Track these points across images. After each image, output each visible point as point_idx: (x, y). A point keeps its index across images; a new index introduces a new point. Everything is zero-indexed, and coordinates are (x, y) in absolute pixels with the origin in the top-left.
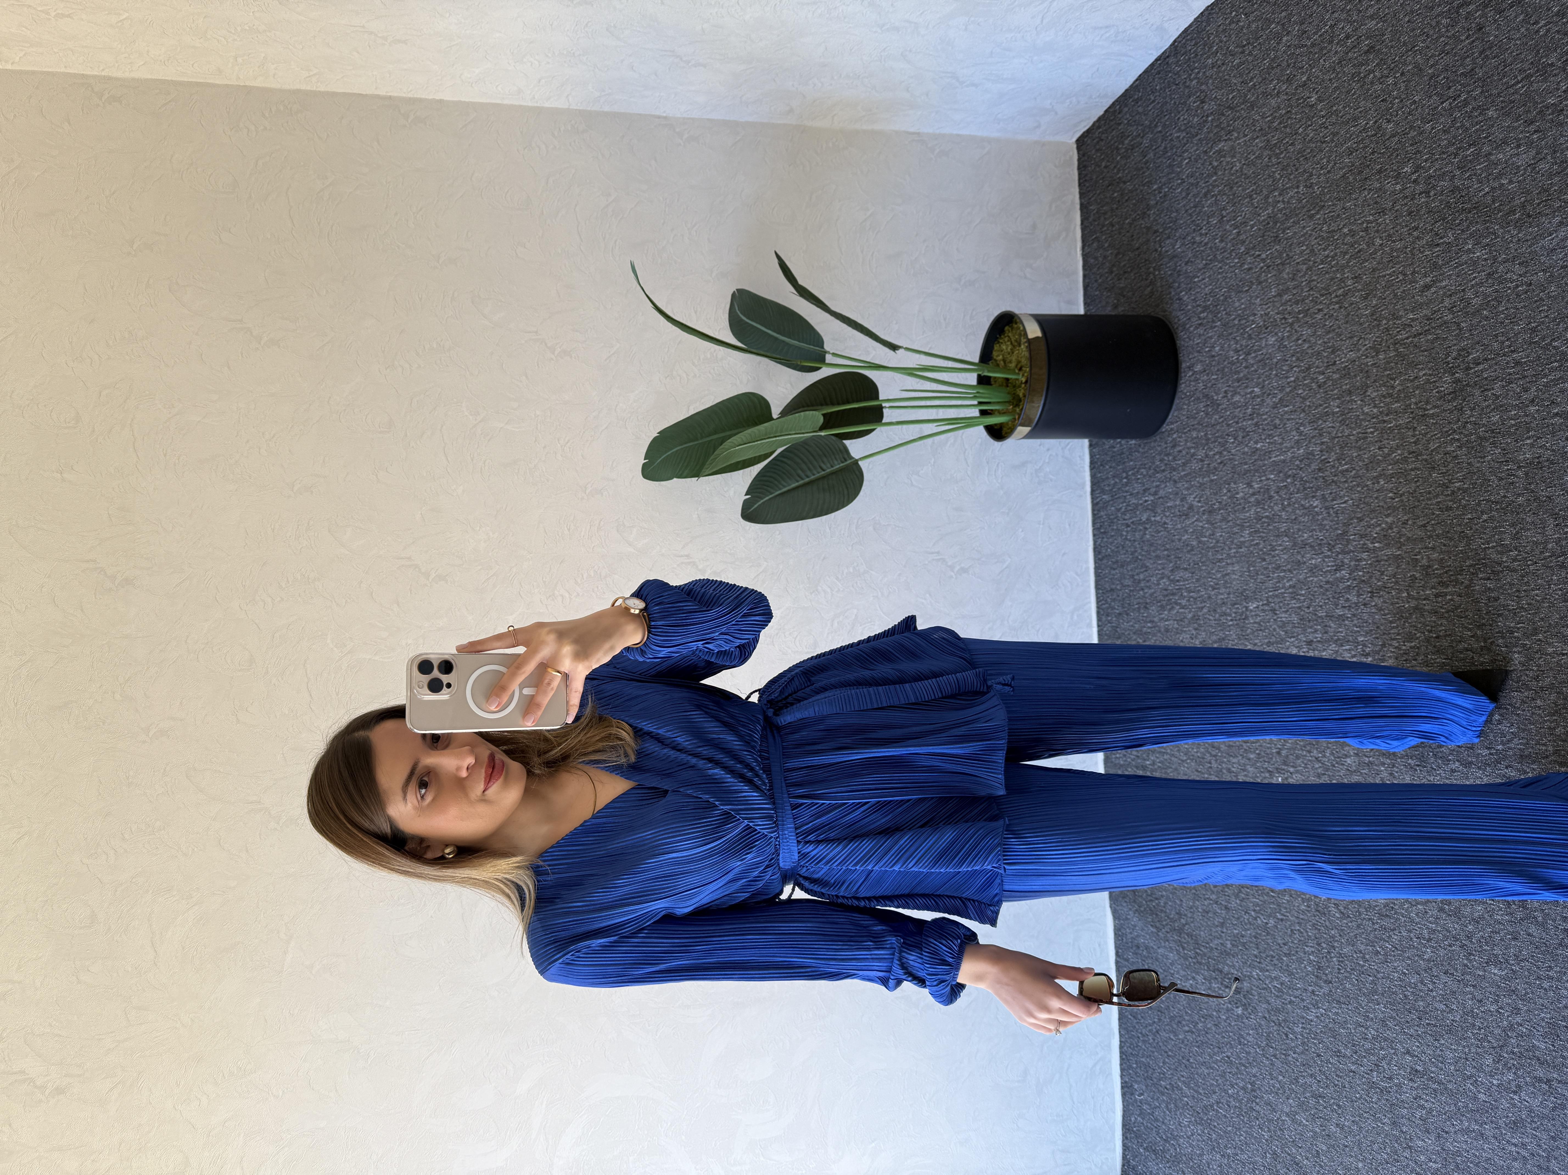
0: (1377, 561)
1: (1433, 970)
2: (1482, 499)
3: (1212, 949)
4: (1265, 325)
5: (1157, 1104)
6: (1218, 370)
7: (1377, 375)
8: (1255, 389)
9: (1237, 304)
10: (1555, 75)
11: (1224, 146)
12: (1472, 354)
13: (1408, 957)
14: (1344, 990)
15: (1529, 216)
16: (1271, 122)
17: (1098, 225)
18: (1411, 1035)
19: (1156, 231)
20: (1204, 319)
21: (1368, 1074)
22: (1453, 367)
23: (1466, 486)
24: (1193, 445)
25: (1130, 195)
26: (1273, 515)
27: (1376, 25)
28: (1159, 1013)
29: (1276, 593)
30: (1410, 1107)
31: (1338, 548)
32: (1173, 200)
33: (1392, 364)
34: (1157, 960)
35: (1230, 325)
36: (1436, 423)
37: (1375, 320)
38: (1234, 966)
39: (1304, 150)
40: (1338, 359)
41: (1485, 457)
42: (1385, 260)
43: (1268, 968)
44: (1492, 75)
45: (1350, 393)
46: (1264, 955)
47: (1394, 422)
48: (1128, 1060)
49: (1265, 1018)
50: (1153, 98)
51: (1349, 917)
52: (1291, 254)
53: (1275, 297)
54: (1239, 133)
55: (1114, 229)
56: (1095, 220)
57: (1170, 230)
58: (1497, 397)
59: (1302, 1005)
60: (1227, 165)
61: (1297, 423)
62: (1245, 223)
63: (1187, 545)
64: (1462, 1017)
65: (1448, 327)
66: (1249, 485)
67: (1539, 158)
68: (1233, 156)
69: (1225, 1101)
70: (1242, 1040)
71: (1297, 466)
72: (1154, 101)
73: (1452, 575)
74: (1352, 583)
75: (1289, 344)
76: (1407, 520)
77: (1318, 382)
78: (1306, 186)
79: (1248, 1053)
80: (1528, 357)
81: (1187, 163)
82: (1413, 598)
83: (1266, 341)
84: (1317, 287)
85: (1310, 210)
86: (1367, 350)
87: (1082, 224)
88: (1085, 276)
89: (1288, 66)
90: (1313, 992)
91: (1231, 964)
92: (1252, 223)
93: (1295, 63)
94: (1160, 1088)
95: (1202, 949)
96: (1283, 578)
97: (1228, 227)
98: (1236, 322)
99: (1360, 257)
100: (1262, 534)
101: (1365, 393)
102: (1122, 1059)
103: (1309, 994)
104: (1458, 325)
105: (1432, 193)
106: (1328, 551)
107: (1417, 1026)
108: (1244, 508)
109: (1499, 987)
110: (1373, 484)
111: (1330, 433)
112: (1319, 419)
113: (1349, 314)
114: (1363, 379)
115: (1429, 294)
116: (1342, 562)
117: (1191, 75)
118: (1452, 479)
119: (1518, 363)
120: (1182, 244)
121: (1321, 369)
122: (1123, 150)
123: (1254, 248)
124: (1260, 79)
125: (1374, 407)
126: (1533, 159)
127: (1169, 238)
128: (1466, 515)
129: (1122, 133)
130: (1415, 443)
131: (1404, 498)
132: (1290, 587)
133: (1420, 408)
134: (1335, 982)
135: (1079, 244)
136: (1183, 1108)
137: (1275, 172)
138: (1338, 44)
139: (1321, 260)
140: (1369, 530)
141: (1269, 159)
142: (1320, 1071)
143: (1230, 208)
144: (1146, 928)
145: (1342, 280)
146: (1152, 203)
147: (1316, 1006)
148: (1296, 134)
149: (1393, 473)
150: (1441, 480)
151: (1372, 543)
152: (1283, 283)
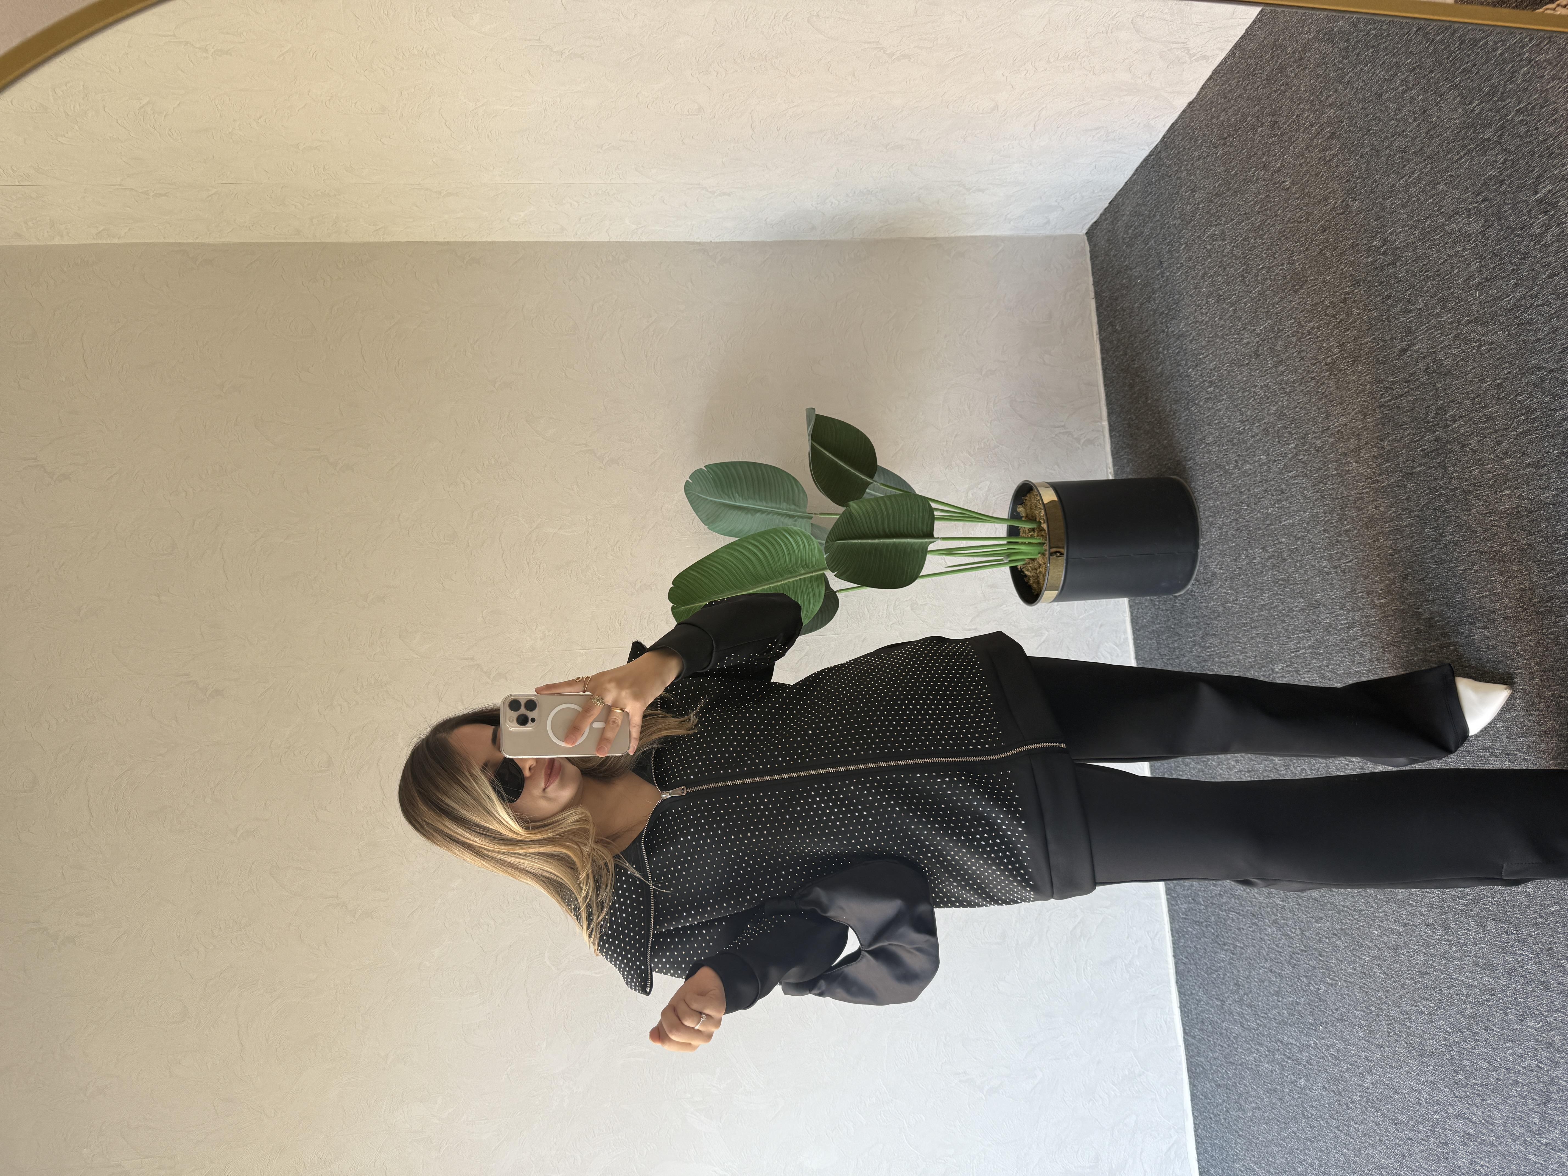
0: (1385, 617)
1: (1475, 1027)
2: (1471, 550)
3: (1271, 1020)
4: (1266, 396)
6: (1228, 441)
7: (1367, 438)
8: (1262, 457)
9: (1239, 377)
10: (1492, 149)
11: (1215, 231)
12: (1448, 411)
13: (1450, 1016)
14: (1395, 1053)
16: (1254, 206)
17: (1111, 310)
18: (1461, 1098)
19: (1163, 313)
20: (1211, 393)
21: (1424, 1140)
22: (1433, 425)
23: (1456, 538)
25: (1137, 280)
26: (1288, 577)
27: (1335, 113)
28: (1228, 1091)
29: (1298, 653)
31: (1348, 606)
32: (1175, 283)
33: (1380, 426)
34: (1221, 1034)
35: (1235, 398)
36: (1424, 480)
37: (1361, 385)
38: (1292, 1036)
39: (1284, 231)
40: (1331, 424)
41: (1470, 510)
42: (1364, 328)
44: (1438, 152)
45: (1345, 455)
47: (1386, 482)
49: (1324, 1087)
50: (1149, 190)
51: (1393, 977)
54: (1227, 218)
55: (1125, 313)
56: (1108, 307)
57: (1174, 311)
58: (1475, 452)
59: (1357, 1071)
60: (1219, 248)
61: (1301, 488)
63: (1214, 612)
64: (1505, 1075)
65: (1425, 388)
67: (1487, 225)
68: (1224, 240)
71: (1305, 528)
72: (1151, 193)
73: (1453, 626)
74: (1365, 640)
77: (1316, 447)
78: (1289, 263)
79: (1312, 1127)
81: (1185, 248)
85: (1294, 286)
86: (1356, 413)
87: (1097, 310)
88: (1103, 359)
89: (1264, 154)
90: (1366, 1058)
92: (1245, 300)
93: (1268, 151)
95: (1262, 1019)
96: (1302, 639)
97: (1225, 305)
98: (1240, 394)
99: (1342, 327)
100: (1280, 597)
101: (1358, 454)
102: (1197, 1142)
103: (1363, 1060)
104: (1434, 385)
105: (1398, 264)
106: (1340, 609)
107: (1466, 1086)
108: (1262, 572)
109: (1537, 1040)
110: (1374, 541)
111: (1331, 495)
112: (1319, 482)
114: (1356, 442)
115: (1405, 357)
116: (1353, 619)
117: (1181, 167)
118: (1443, 532)
119: (1489, 418)
120: (1186, 324)
121: (1317, 435)
122: (1128, 240)
123: (1249, 324)
124: (1241, 168)
125: (1368, 468)
126: (1483, 226)
127: (1173, 318)
128: (1460, 567)
130: (1407, 499)
131: (1402, 554)
132: (1310, 647)
133: (1408, 467)
134: (1387, 1046)
137: (1262, 252)
138: (1304, 131)
139: (1308, 331)
140: (1374, 587)
141: (1255, 240)
142: (1380, 1140)
143: (1225, 287)
144: (1211, 1002)
145: (1329, 349)
146: (1156, 287)
147: (1370, 1072)
148: (1276, 215)
149: (1390, 531)
150: (1433, 535)
151: (1379, 599)
152: (1278, 355)
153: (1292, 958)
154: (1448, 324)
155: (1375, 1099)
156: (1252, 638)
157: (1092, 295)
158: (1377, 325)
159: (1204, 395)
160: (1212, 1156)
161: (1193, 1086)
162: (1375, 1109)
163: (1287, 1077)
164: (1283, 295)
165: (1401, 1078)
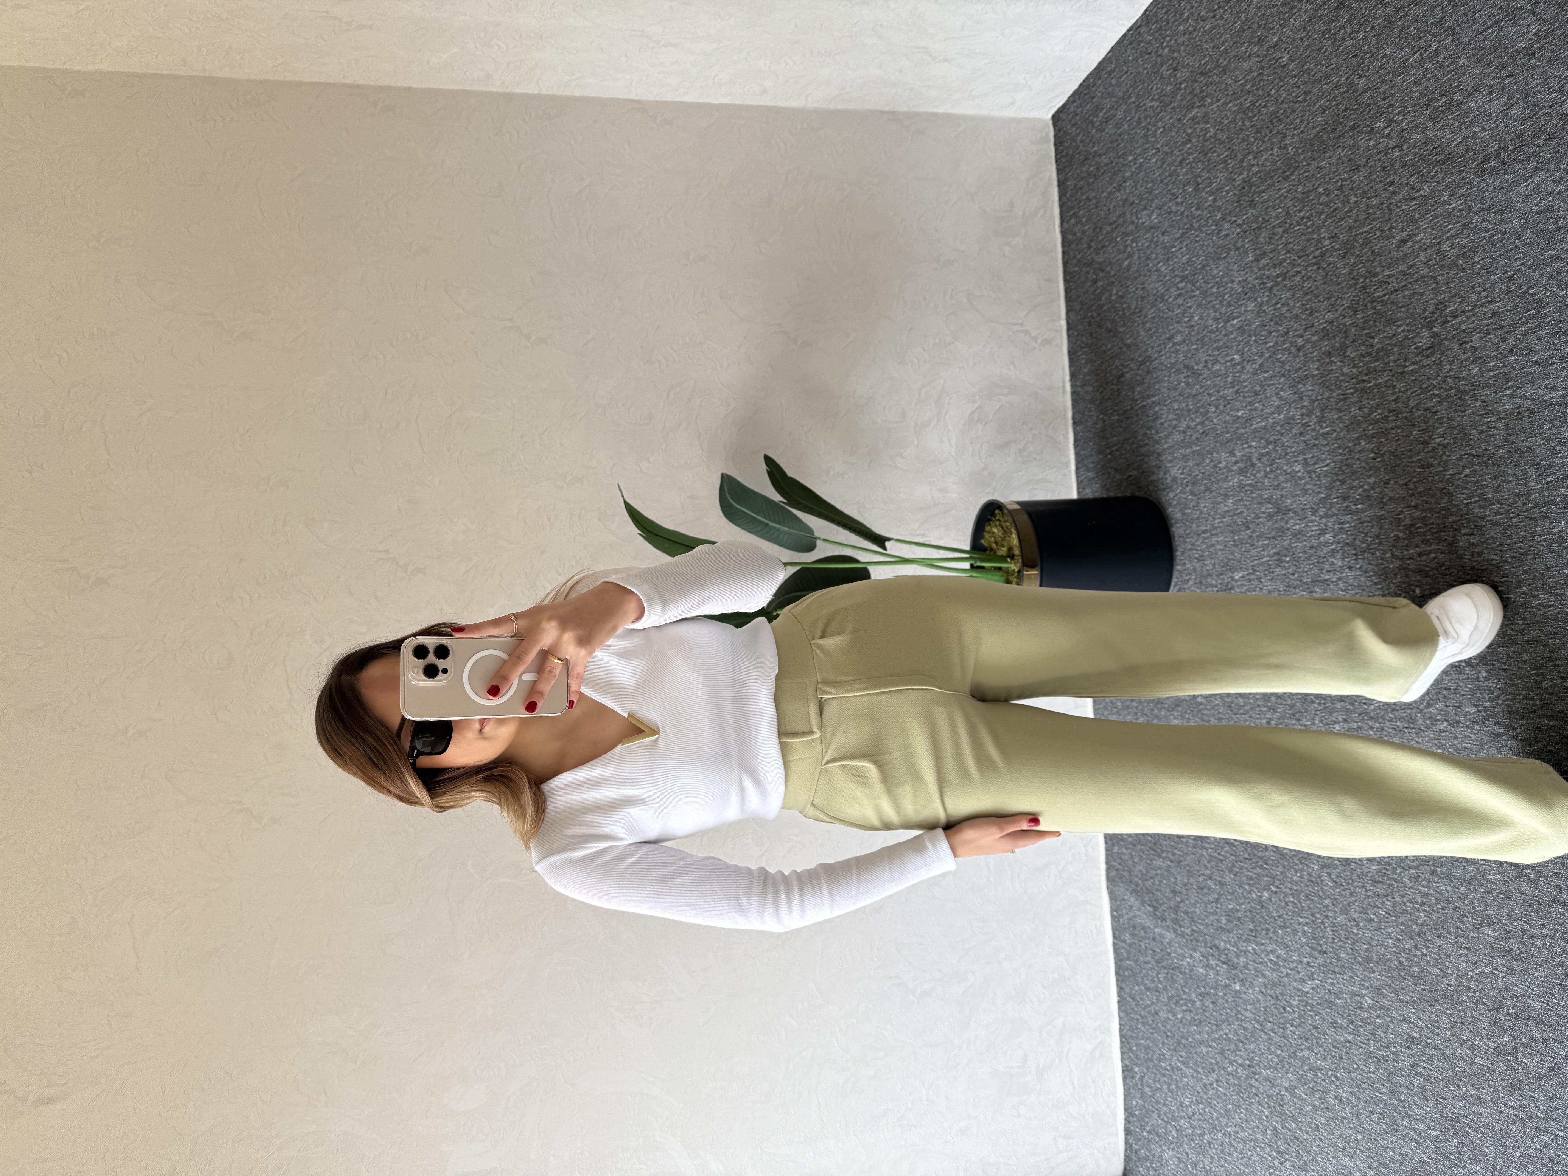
0: (1361, 523)
2: (1463, 453)
3: (1207, 925)
4: (1244, 291)
5: (1159, 1086)
6: (1198, 340)
7: (1355, 335)
8: (1235, 357)
9: (1215, 272)
10: (1524, 18)
11: (1197, 113)
12: (1450, 307)
13: (1402, 924)
14: (1339, 959)
15: (1504, 163)
16: (1243, 85)
17: (1076, 200)
18: (1407, 1002)
19: (1133, 203)
20: (1183, 289)
22: (1430, 321)
23: (1446, 441)
24: (1175, 417)
25: (1106, 168)
26: (1256, 482)
28: (1157, 994)
29: (1261, 561)
30: (1408, 1076)
31: (1321, 512)
32: (1148, 171)
33: (1371, 323)
34: (1154, 939)
35: (1209, 293)
36: (1416, 380)
37: (1353, 278)
38: (1229, 942)
39: (1277, 112)
40: (1316, 320)
41: (1465, 411)
42: (1361, 217)
43: (1263, 942)
44: (1462, 22)
45: (1329, 354)
46: (1259, 929)
47: (1373, 382)
48: (1128, 1043)
49: (1262, 992)
50: (1125, 69)
51: (1342, 885)
52: (1267, 218)
53: (1252, 262)
54: (1212, 99)
55: (1091, 203)
56: (1072, 196)
57: (1146, 201)
58: (1476, 349)
59: (1297, 977)
60: (1201, 131)
61: (1277, 389)
62: (1220, 189)
65: (1424, 282)
66: (1232, 453)
67: (1511, 103)
68: (1207, 122)
69: (1224, 1079)
70: (1240, 1016)
71: (1278, 431)
72: (1127, 72)
73: (1435, 533)
74: (1337, 547)
75: (1268, 308)
76: (1389, 480)
77: (1296, 346)
78: (1280, 148)
79: (1246, 1029)
80: (1505, 307)
81: (1161, 132)
82: (1397, 558)
83: (1246, 307)
84: (1293, 250)
85: (1285, 172)
86: (1344, 309)
87: (1060, 200)
88: (1064, 253)
89: (1259, 27)
90: (1308, 963)
91: (1226, 939)
92: (1227, 188)
93: (1265, 24)
94: (1161, 1070)
95: (1198, 925)
97: (1203, 194)
98: (1214, 290)
99: (1336, 216)
100: (1246, 503)
101: (1344, 353)
102: (1122, 1042)
103: (1304, 966)
104: (1435, 278)
105: (1405, 147)
106: (1312, 515)
107: (1412, 992)
108: (1227, 477)
109: (1493, 948)
110: (1355, 445)
111: (1309, 396)
112: (1299, 382)
113: (1327, 274)
114: (1342, 340)
115: (1405, 248)
116: (1326, 525)
117: (1162, 43)
119: (1495, 313)
120: (1159, 215)
121: (1299, 332)
122: (1098, 124)
123: (1230, 213)
124: (1231, 43)
125: (1354, 367)
126: (1506, 105)
127: (1145, 209)
128: (1447, 471)
129: (1097, 106)
130: (1395, 400)
131: (1385, 457)
132: (1275, 554)
133: (1399, 366)
134: (1331, 952)
135: (1057, 221)
136: (1184, 1089)
137: (1249, 135)
139: (1297, 222)
140: (1352, 492)
141: (1243, 122)
142: (1317, 1043)
143: (1205, 175)
144: (1143, 908)
145: (1319, 241)
146: (1128, 174)
147: (1311, 977)
148: (1269, 95)
149: (1373, 433)
150: (1422, 437)
151: (1355, 505)
152: (1260, 248)
153: (1234, 866)
154: (1458, 212)
155: (1315, 1003)
156: (1212, 545)
157: (1055, 183)
158: (1375, 213)
159: (1174, 292)
160: (1137, 1056)
161: (1120, 989)
162: (1315, 1012)
163: (1221, 981)
164: (1270, 182)
165: (1344, 984)
